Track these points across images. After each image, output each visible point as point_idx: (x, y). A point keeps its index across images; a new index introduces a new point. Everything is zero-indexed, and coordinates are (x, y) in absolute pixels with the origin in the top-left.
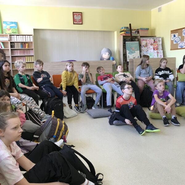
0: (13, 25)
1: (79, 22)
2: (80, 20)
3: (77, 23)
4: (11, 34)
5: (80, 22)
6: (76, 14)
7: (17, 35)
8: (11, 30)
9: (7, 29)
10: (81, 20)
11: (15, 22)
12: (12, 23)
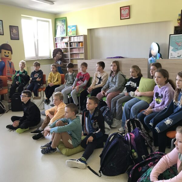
0: (74, 28)
1: (126, 16)
2: (127, 14)
3: (124, 18)
4: (71, 35)
5: (128, 16)
6: (124, 9)
7: (74, 36)
8: (71, 33)
9: (70, 32)
10: (129, 14)
11: (75, 25)
12: (73, 26)
